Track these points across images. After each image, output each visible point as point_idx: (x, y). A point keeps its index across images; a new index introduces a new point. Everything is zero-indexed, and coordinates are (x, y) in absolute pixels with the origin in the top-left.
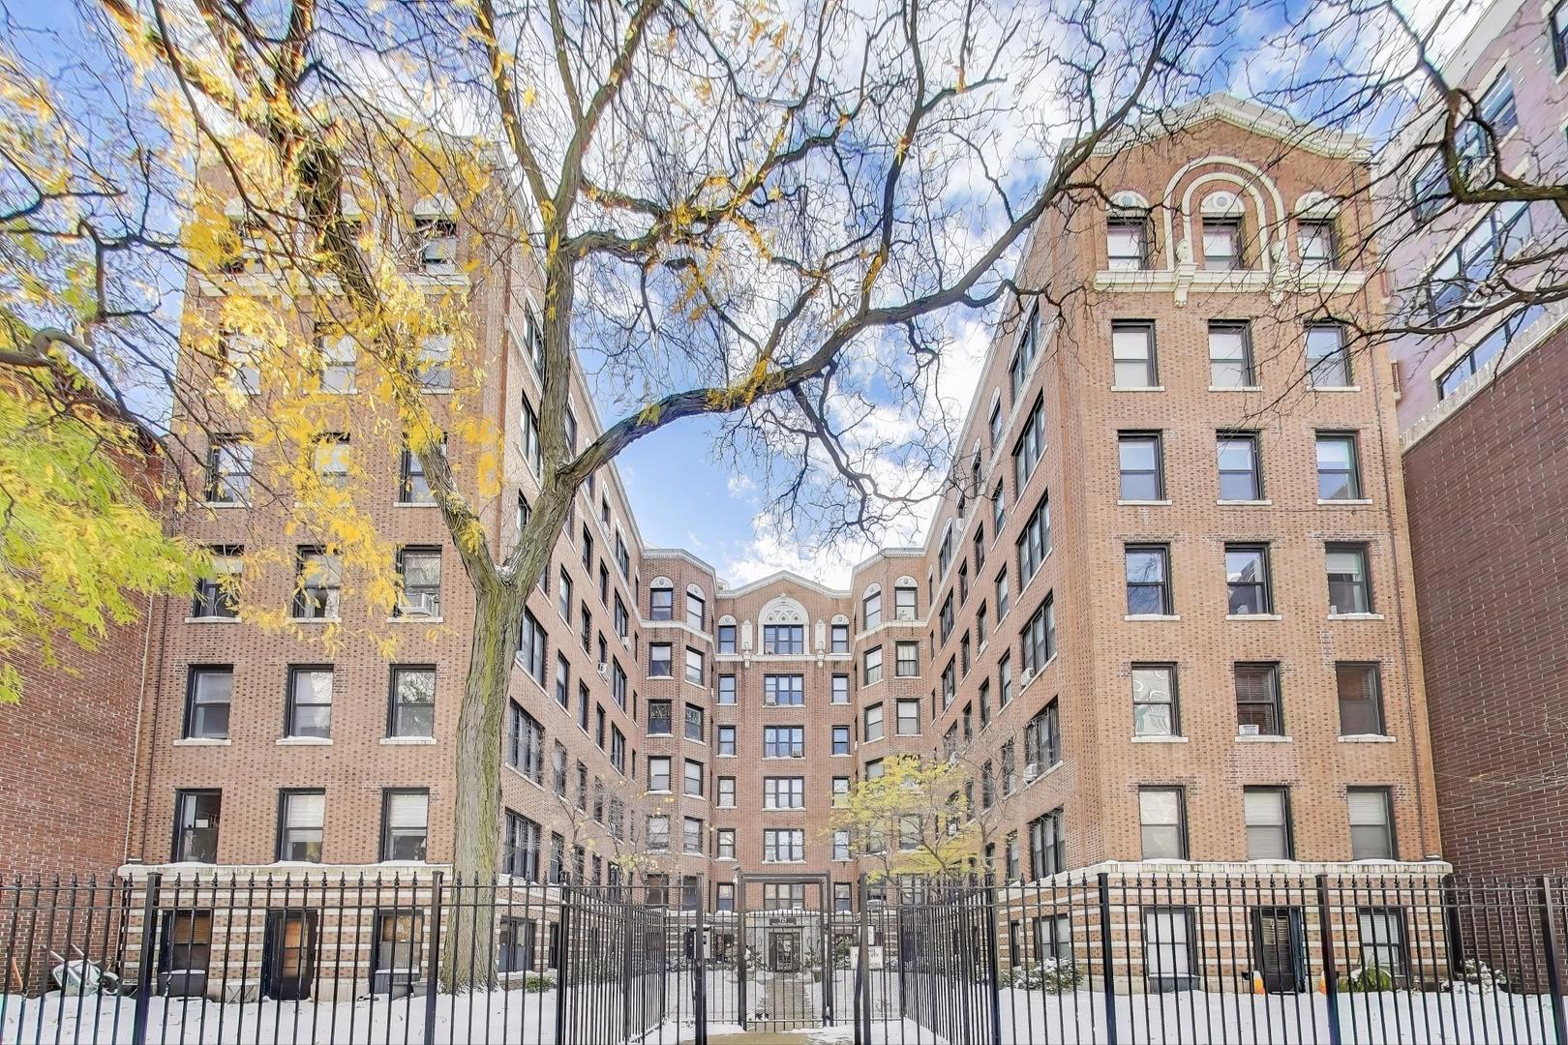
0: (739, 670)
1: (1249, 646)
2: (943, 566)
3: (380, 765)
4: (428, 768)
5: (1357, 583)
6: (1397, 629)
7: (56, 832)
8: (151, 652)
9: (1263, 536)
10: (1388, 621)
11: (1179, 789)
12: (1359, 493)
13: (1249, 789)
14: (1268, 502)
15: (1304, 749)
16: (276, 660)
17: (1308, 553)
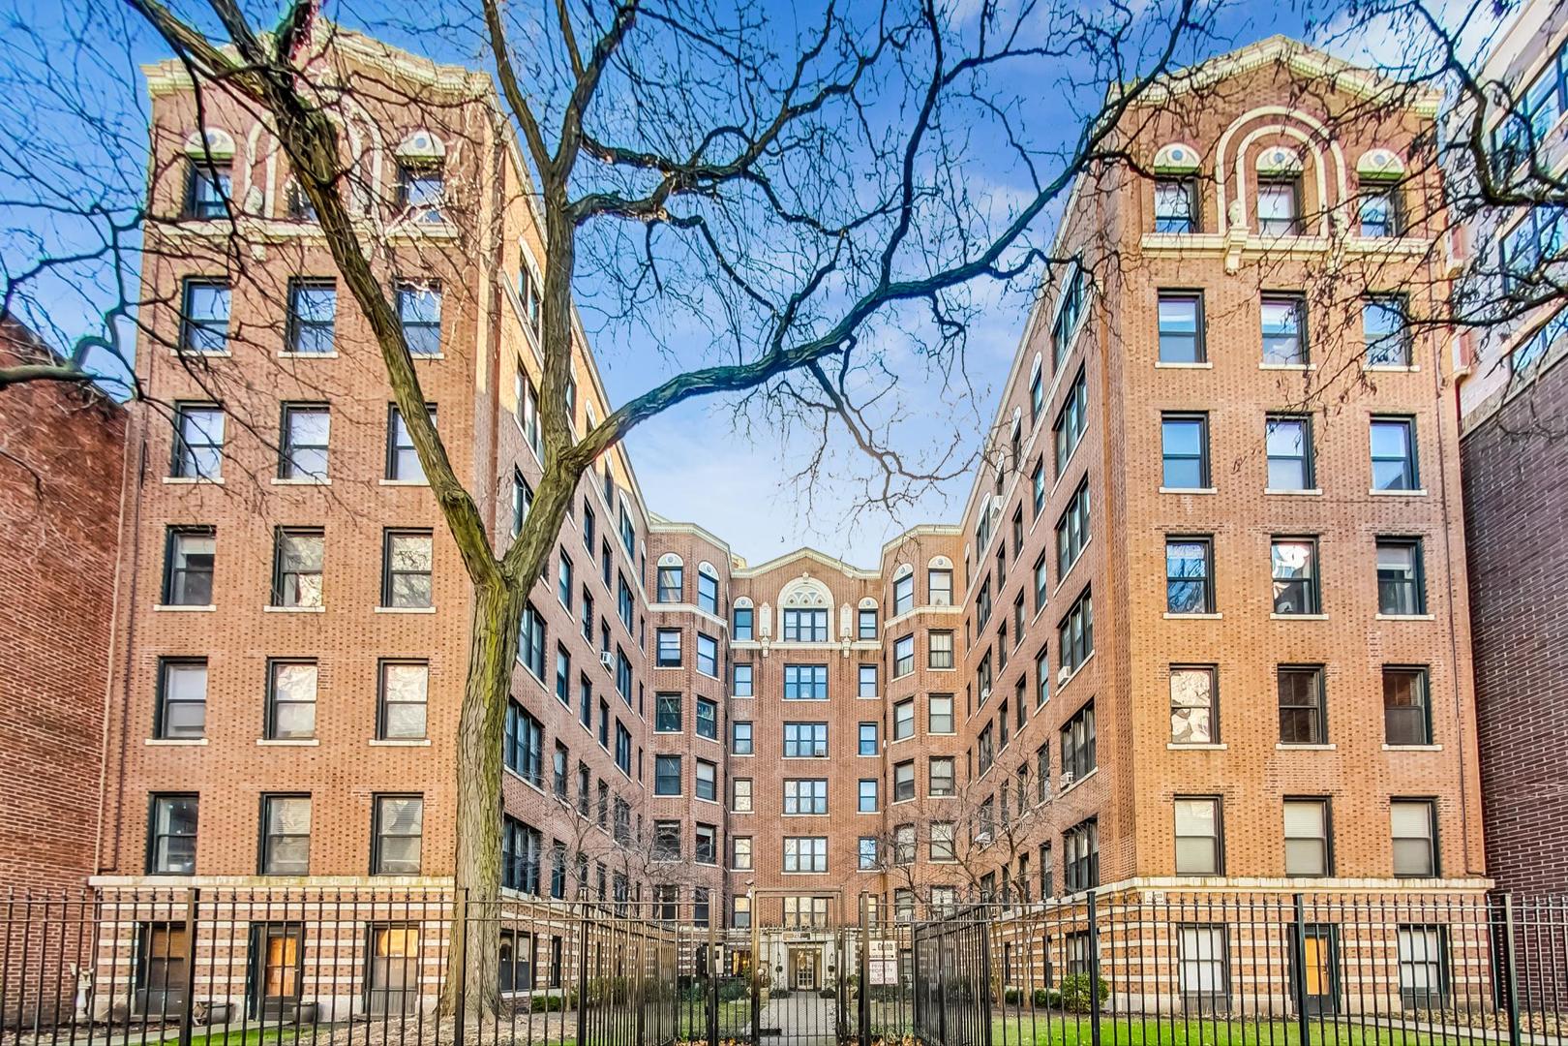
0: (756, 659)
1: (1294, 647)
2: (980, 547)
3: (370, 768)
4: (422, 772)
5: (1408, 581)
6: (1448, 630)
7: (24, 838)
8: (117, 642)
9: (1313, 528)
10: (1439, 622)
11: (1217, 798)
12: (1414, 484)
13: (1288, 799)
14: (1319, 491)
15: (1348, 757)
16: (255, 653)
17: (1358, 548)
